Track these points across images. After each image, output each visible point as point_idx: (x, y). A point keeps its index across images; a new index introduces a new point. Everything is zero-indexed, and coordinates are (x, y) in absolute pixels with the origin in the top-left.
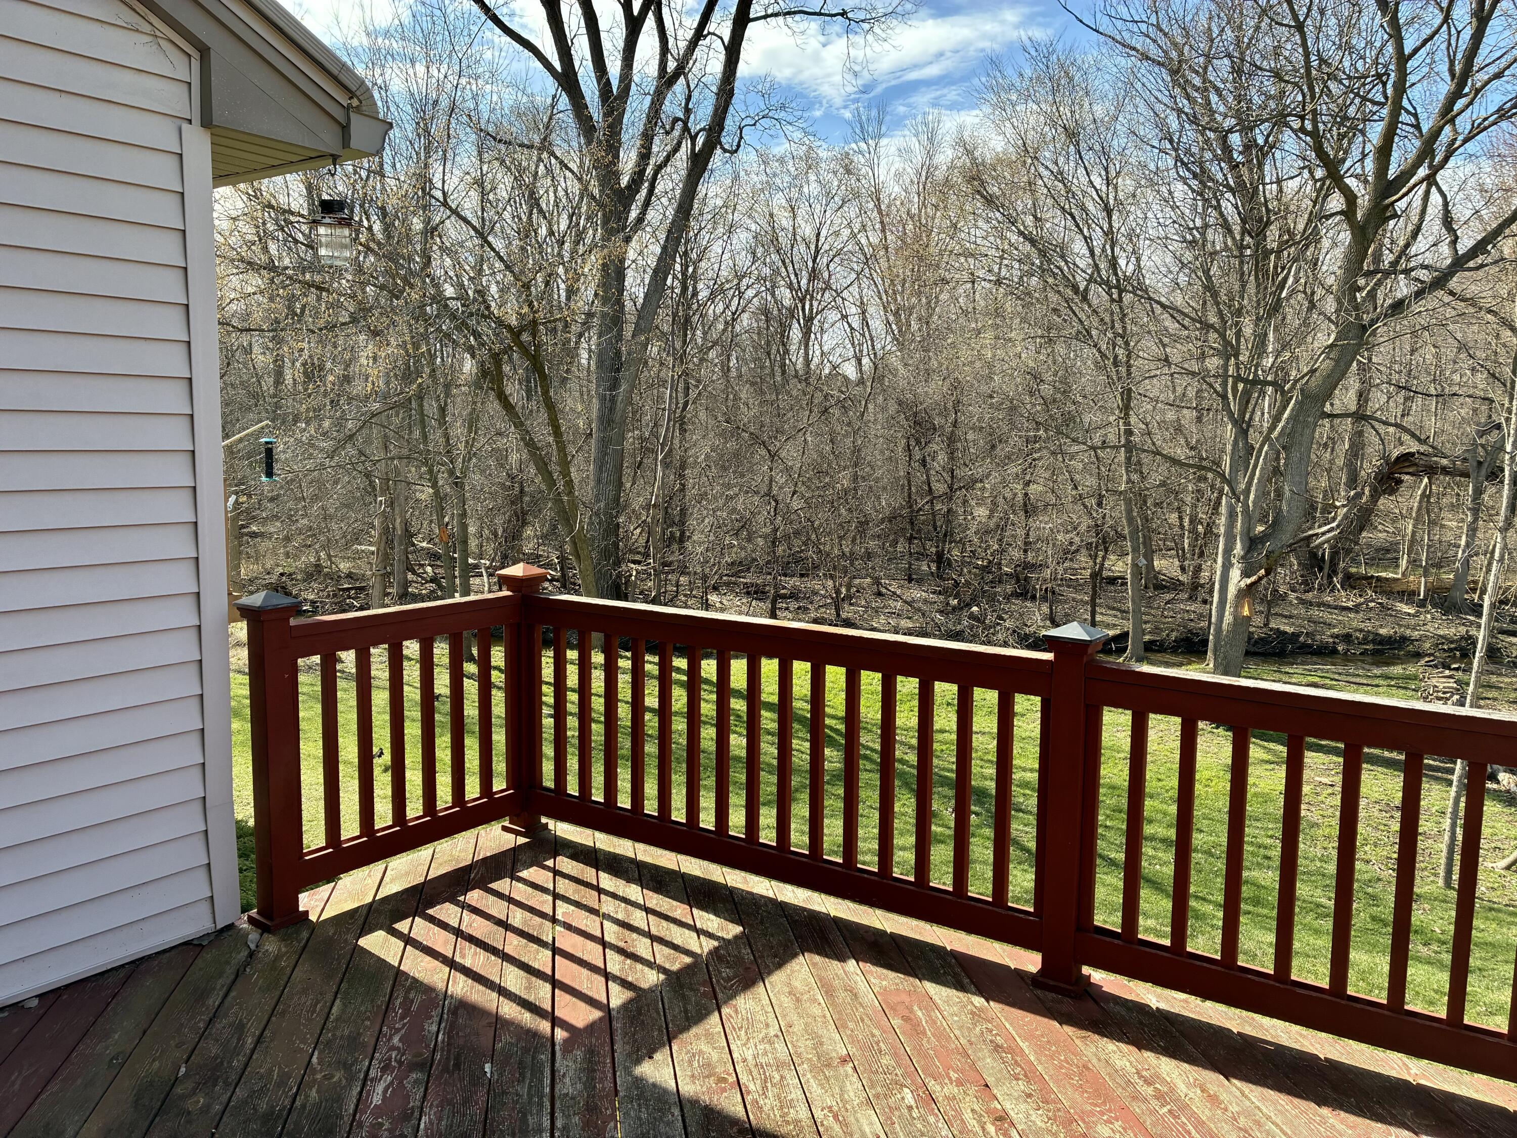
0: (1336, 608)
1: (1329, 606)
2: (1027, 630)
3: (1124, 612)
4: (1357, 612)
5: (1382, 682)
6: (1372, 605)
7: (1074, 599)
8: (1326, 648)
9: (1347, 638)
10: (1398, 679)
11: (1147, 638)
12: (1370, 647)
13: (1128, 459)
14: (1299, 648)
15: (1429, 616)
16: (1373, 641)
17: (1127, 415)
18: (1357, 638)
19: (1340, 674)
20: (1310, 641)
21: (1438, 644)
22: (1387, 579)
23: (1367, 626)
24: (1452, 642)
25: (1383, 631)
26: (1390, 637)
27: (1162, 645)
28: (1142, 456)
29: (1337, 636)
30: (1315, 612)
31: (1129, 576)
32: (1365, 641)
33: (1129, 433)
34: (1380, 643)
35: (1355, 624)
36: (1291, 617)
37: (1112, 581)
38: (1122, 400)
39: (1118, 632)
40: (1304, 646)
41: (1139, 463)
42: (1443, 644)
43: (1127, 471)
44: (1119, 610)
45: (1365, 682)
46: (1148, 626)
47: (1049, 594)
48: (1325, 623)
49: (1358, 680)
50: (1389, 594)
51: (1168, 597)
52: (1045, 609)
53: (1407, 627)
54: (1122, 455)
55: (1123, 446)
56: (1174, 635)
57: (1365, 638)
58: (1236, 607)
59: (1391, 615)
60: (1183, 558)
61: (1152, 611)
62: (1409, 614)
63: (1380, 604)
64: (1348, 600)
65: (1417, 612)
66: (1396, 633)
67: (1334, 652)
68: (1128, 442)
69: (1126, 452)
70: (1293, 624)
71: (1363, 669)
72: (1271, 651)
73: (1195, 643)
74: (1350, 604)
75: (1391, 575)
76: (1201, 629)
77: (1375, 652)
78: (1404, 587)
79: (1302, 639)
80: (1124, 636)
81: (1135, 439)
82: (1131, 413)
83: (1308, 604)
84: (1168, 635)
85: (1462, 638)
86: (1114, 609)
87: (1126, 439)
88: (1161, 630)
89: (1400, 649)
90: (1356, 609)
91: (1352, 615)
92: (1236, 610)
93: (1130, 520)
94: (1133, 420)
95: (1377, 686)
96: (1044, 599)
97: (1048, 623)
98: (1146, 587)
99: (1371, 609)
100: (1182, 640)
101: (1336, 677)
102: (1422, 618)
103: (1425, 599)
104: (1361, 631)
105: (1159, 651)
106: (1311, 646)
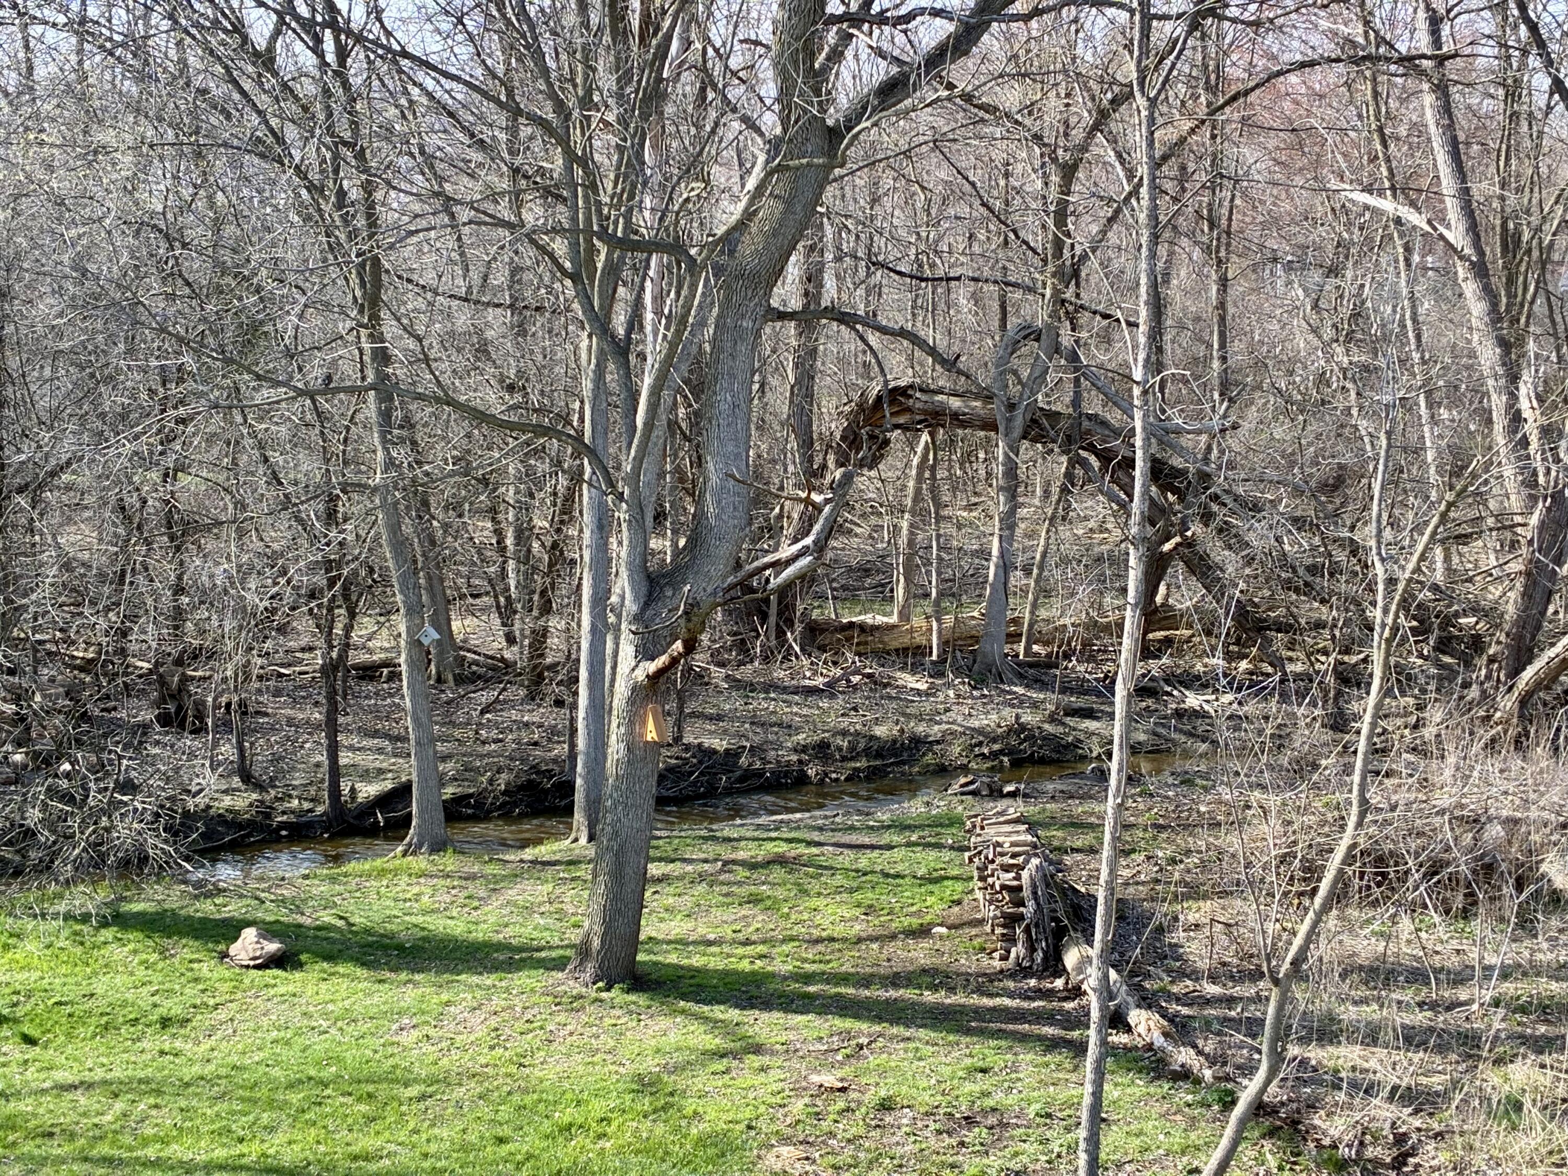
0: (796, 691)
1: (785, 690)
2: (191, 804)
3: (398, 738)
4: (832, 696)
5: (896, 839)
6: (856, 679)
7: (290, 722)
8: (787, 774)
9: (822, 750)
10: (921, 827)
11: (449, 791)
12: (861, 764)
13: (386, 416)
14: (741, 779)
15: (951, 693)
16: (867, 752)
17: (375, 317)
18: (840, 749)
19: (821, 829)
20: (758, 765)
21: (973, 746)
22: (875, 628)
23: (854, 723)
24: (994, 740)
25: (880, 731)
26: (894, 741)
27: (479, 805)
28: (413, 407)
29: (804, 749)
30: (762, 704)
31: (402, 659)
32: (853, 754)
33: (383, 357)
34: (879, 755)
35: (832, 721)
36: (719, 718)
37: (369, 672)
38: (363, 284)
39: (389, 785)
40: (749, 774)
41: (408, 423)
42: (980, 744)
43: (384, 441)
44: (387, 736)
45: (867, 840)
46: (450, 765)
47: (235, 717)
48: (780, 725)
49: (854, 838)
50: (882, 655)
51: (485, 697)
52: (227, 750)
53: (920, 718)
54: (371, 408)
55: (372, 387)
56: (503, 780)
57: (852, 748)
58: (631, 723)
59: (890, 698)
60: (507, 613)
61: (457, 733)
62: (919, 692)
63: (870, 676)
64: (815, 673)
65: (932, 686)
66: (902, 731)
67: (802, 780)
68: (382, 377)
69: (380, 400)
70: (725, 732)
71: (859, 812)
72: (689, 792)
73: (546, 792)
74: (819, 681)
75: (880, 619)
76: (555, 761)
77: (873, 774)
78: (906, 641)
79: (743, 761)
80: (402, 792)
81: (398, 371)
82: (384, 314)
83: (746, 687)
84: (491, 781)
85: (1010, 730)
86: (375, 734)
87: (378, 372)
88: (477, 770)
89: (911, 761)
90: (830, 690)
91: (824, 704)
92: (630, 732)
93: (400, 545)
94: (390, 328)
95: (890, 847)
96: (225, 726)
97: (236, 782)
98: (439, 680)
99: (855, 687)
100: (521, 788)
101: (816, 836)
102: (941, 697)
103: (942, 661)
104: (844, 733)
105: (473, 819)
106: (760, 774)
